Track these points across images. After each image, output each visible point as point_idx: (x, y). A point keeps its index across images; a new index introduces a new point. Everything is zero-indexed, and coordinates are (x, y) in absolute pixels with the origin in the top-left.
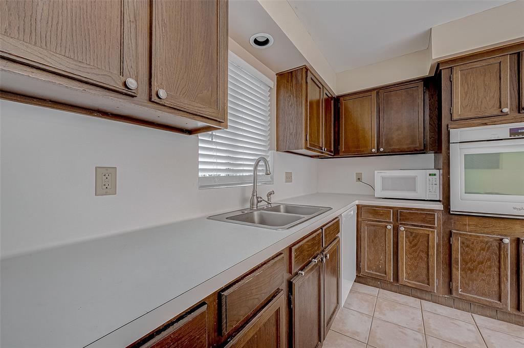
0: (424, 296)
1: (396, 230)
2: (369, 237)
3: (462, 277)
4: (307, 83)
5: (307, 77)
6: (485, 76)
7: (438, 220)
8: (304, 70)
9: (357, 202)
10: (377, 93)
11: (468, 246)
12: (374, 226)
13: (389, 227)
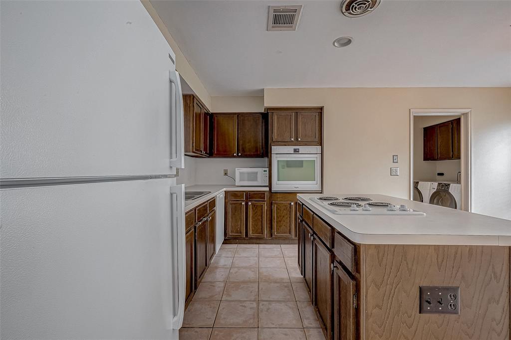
0: (261, 242)
1: (247, 204)
2: (232, 212)
3: (276, 226)
4: (193, 106)
5: (193, 102)
6: (285, 120)
7: (267, 195)
8: (192, 97)
9: (225, 189)
10: (238, 116)
11: (279, 209)
12: (235, 204)
13: (243, 203)
